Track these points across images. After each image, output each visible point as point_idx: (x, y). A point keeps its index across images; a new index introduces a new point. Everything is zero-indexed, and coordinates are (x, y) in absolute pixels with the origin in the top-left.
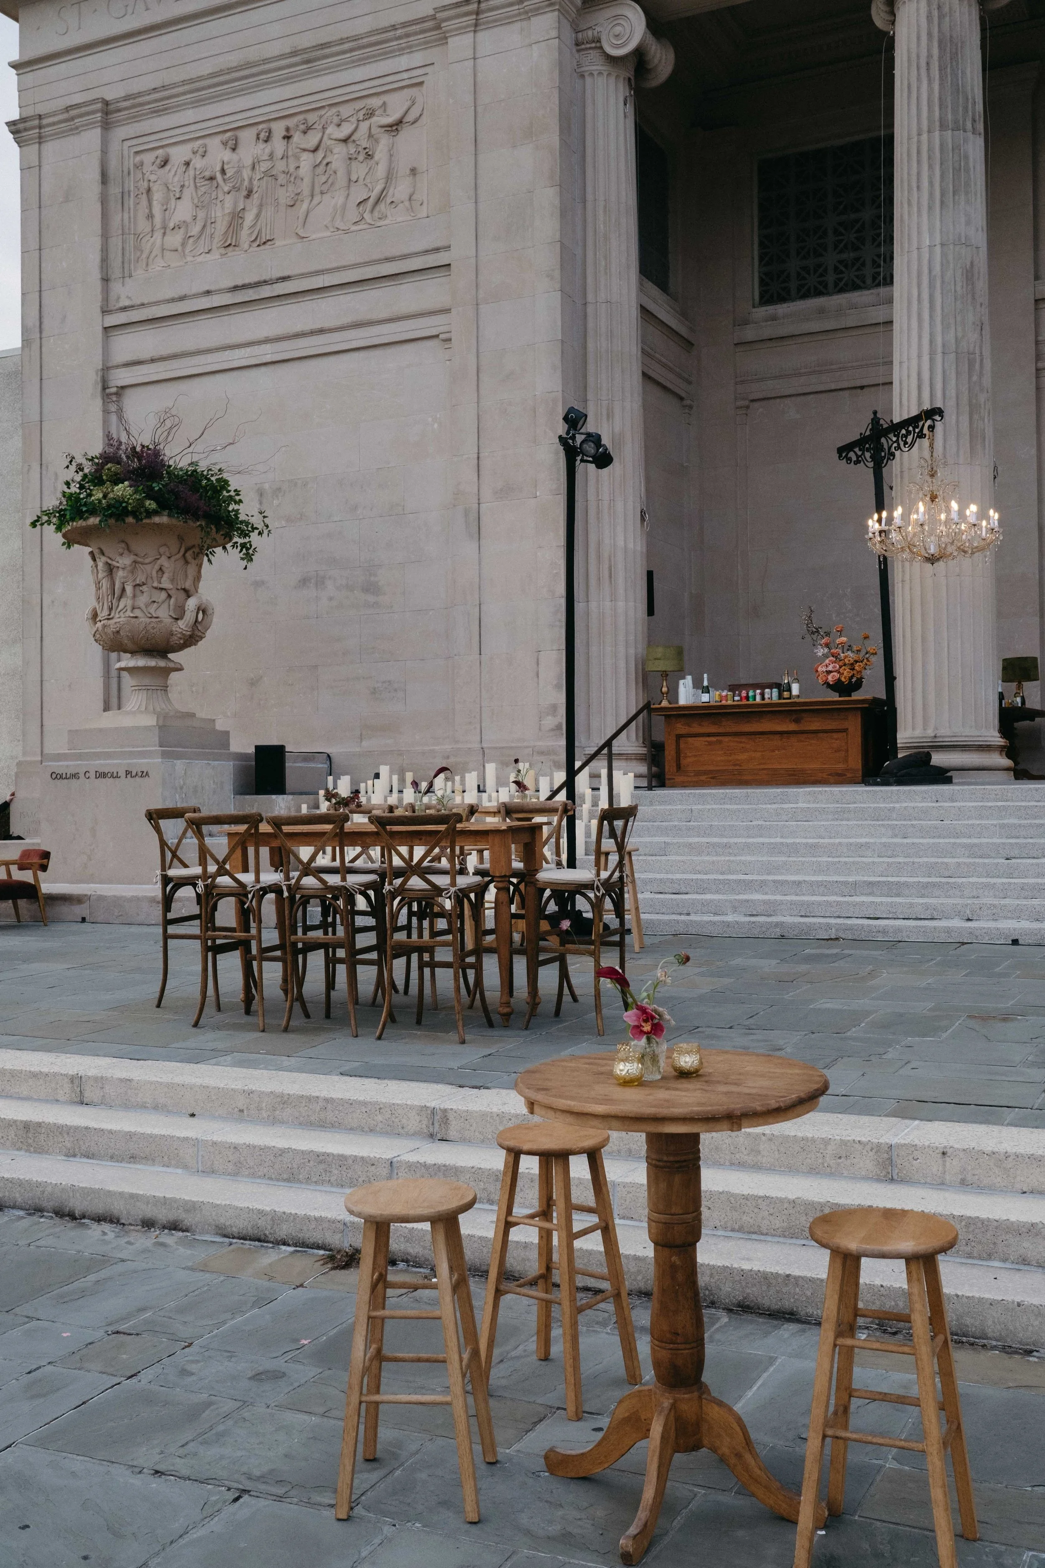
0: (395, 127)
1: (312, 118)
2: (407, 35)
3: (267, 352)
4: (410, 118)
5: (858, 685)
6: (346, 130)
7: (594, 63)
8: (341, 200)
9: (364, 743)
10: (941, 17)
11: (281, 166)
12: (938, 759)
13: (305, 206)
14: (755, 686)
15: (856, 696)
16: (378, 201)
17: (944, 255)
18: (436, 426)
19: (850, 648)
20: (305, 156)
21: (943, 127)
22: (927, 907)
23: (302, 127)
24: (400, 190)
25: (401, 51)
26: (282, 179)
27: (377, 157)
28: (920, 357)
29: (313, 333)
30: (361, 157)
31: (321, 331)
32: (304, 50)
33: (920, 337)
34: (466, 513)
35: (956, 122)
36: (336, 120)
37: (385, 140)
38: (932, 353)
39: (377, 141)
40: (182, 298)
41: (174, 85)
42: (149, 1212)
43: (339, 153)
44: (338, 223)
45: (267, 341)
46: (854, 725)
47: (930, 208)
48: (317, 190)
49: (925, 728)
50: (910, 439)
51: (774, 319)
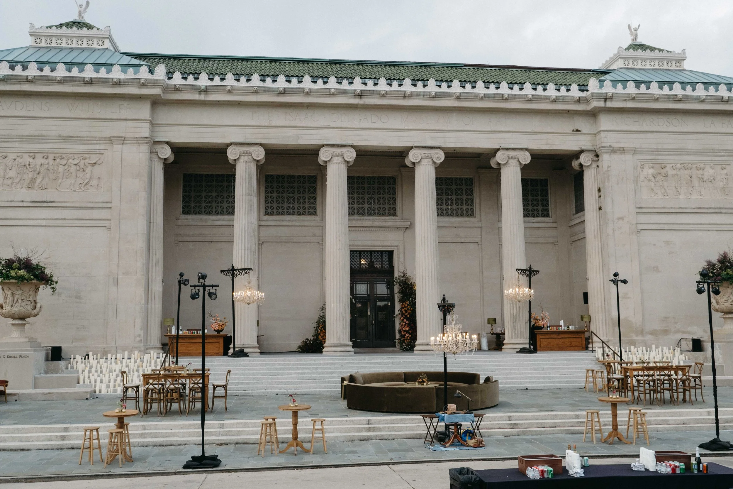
0: (94, 164)
1: (64, 155)
2: (100, 140)
3: (44, 223)
4: (99, 162)
5: (222, 331)
6: (76, 162)
7: (155, 158)
8: (73, 182)
9: (74, 344)
10: (249, 168)
11: (52, 167)
12: (246, 350)
13: (60, 181)
14: (195, 330)
15: (221, 333)
16: (86, 184)
17: (248, 225)
18: (103, 252)
19: (220, 321)
20: (61, 166)
21: (249, 195)
22: (256, 387)
23: (60, 157)
24: (94, 182)
25: (97, 144)
26: (51, 171)
27: (87, 171)
28: (241, 250)
29: (61, 219)
30: (81, 171)
31: (65, 219)
32: (63, 136)
33: (242, 245)
34: (114, 278)
35: (251, 194)
36: (73, 158)
37: (90, 167)
38: (245, 249)
39: (87, 167)
40: (11, 201)
41: (13, 136)
42: (180, 443)
43: (73, 169)
44: (72, 188)
45: (44, 219)
46: (221, 341)
47: (245, 214)
48: (65, 177)
49: (240, 342)
50: (243, 273)
51: (187, 219)
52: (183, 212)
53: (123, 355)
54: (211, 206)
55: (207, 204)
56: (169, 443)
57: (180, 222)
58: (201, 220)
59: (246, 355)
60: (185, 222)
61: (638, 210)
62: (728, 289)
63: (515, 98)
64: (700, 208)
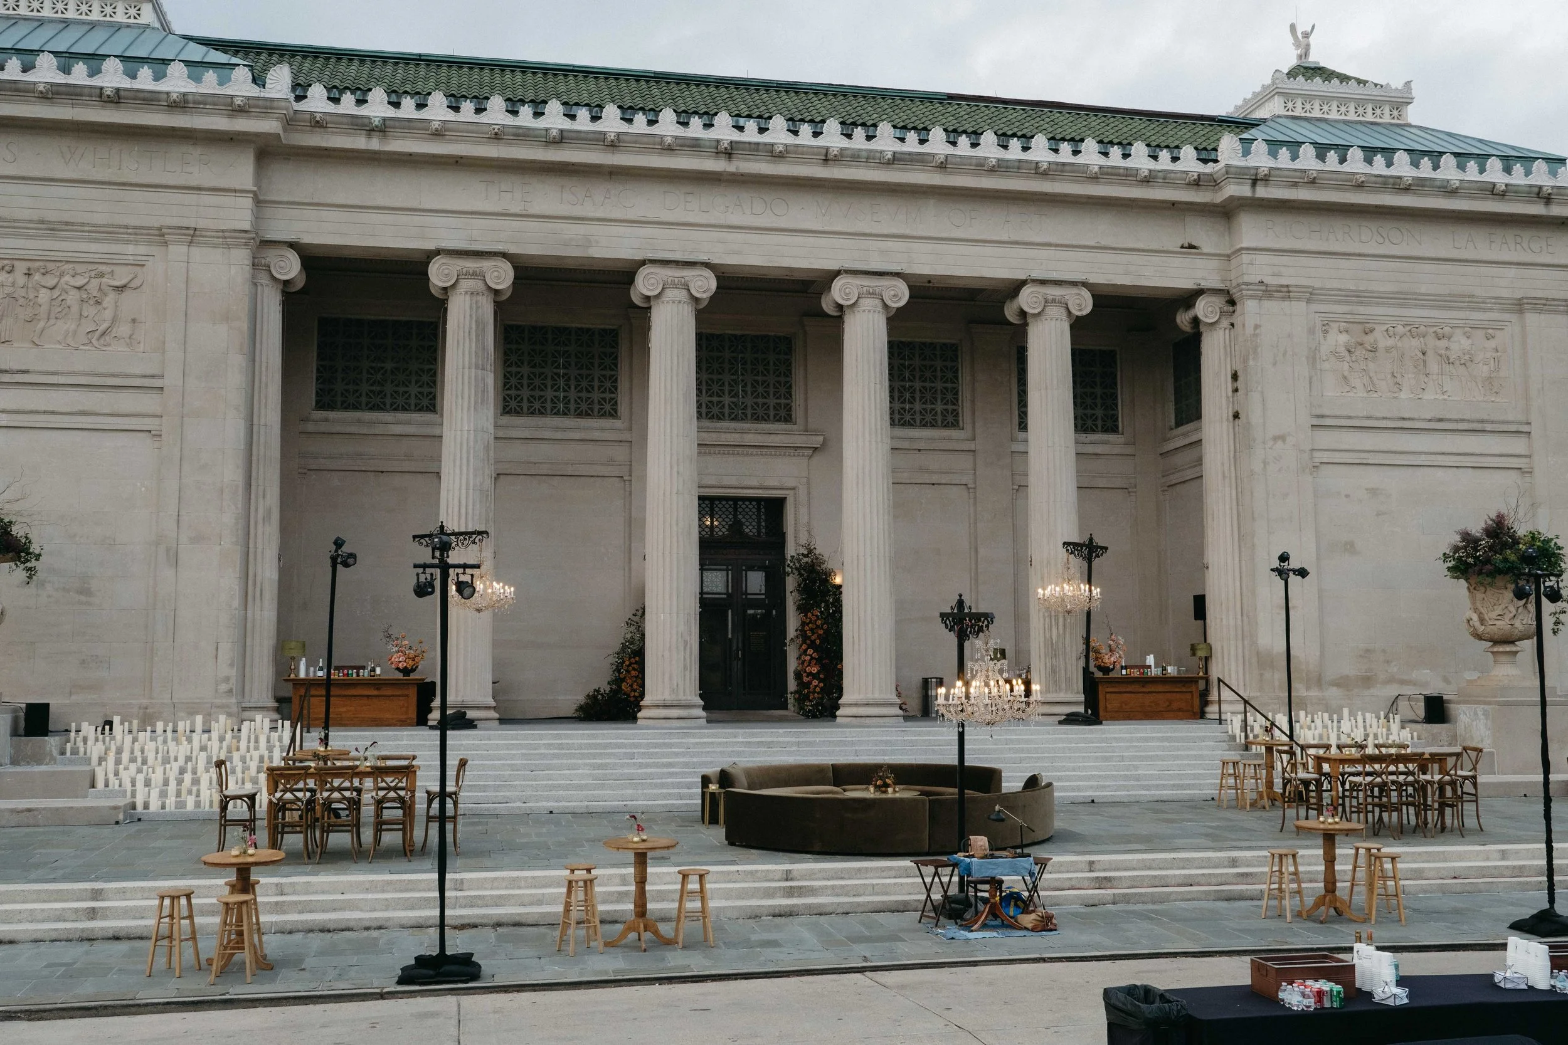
0: (121, 289)
1: (50, 266)
2: (136, 234)
4: (132, 285)
5: (413, 670)
6: (80, 282)
7: (264, 279)
8: (73, 327)
9: (74, 697)
10: (477, 308)
11: (23, 292)
12: (471, 714)
13: (42, 324)
14: (353, 668)
15: (413, 676)
16: (104, 334)
17: (475, 436)
18: (143, 489)
19: (410, 648)
20: (44, 291)
21: (477, 367)
22: (504, 797)
23: (43, 271)
24: (124, 329)
25: (129, 241)
26: (21, 301)
27: (105, 304)
28: (460, 489)
29: (45, 412)
30: (91, 302)
31: (53, 413)
32: (50, 222)
33: (461, 479)
34: (168, 550)
35: (483, 365)
36: (72, 272)
37: (111, 296)
38: (467, 490)
39: (105, 295)
42: (368, 924)
43: (73, 297)
44: (70, 341)
46: (413, 693)
47: (469, 409)
48: (52, 315)
49: (457, 696)
50: (466, 543)
51: (326, 420)
52: (317, 402)
53: (193, 724)
54: (381, 392)
55: (374, 388)
56: (343, 926)
57: (310, 427)
58: (359, 421)
59: (470, 724)
60: (323, 427)
61: (1316, 422)
62: (1504, 591)
63: (1062, 171)
64: (1441, 420)
